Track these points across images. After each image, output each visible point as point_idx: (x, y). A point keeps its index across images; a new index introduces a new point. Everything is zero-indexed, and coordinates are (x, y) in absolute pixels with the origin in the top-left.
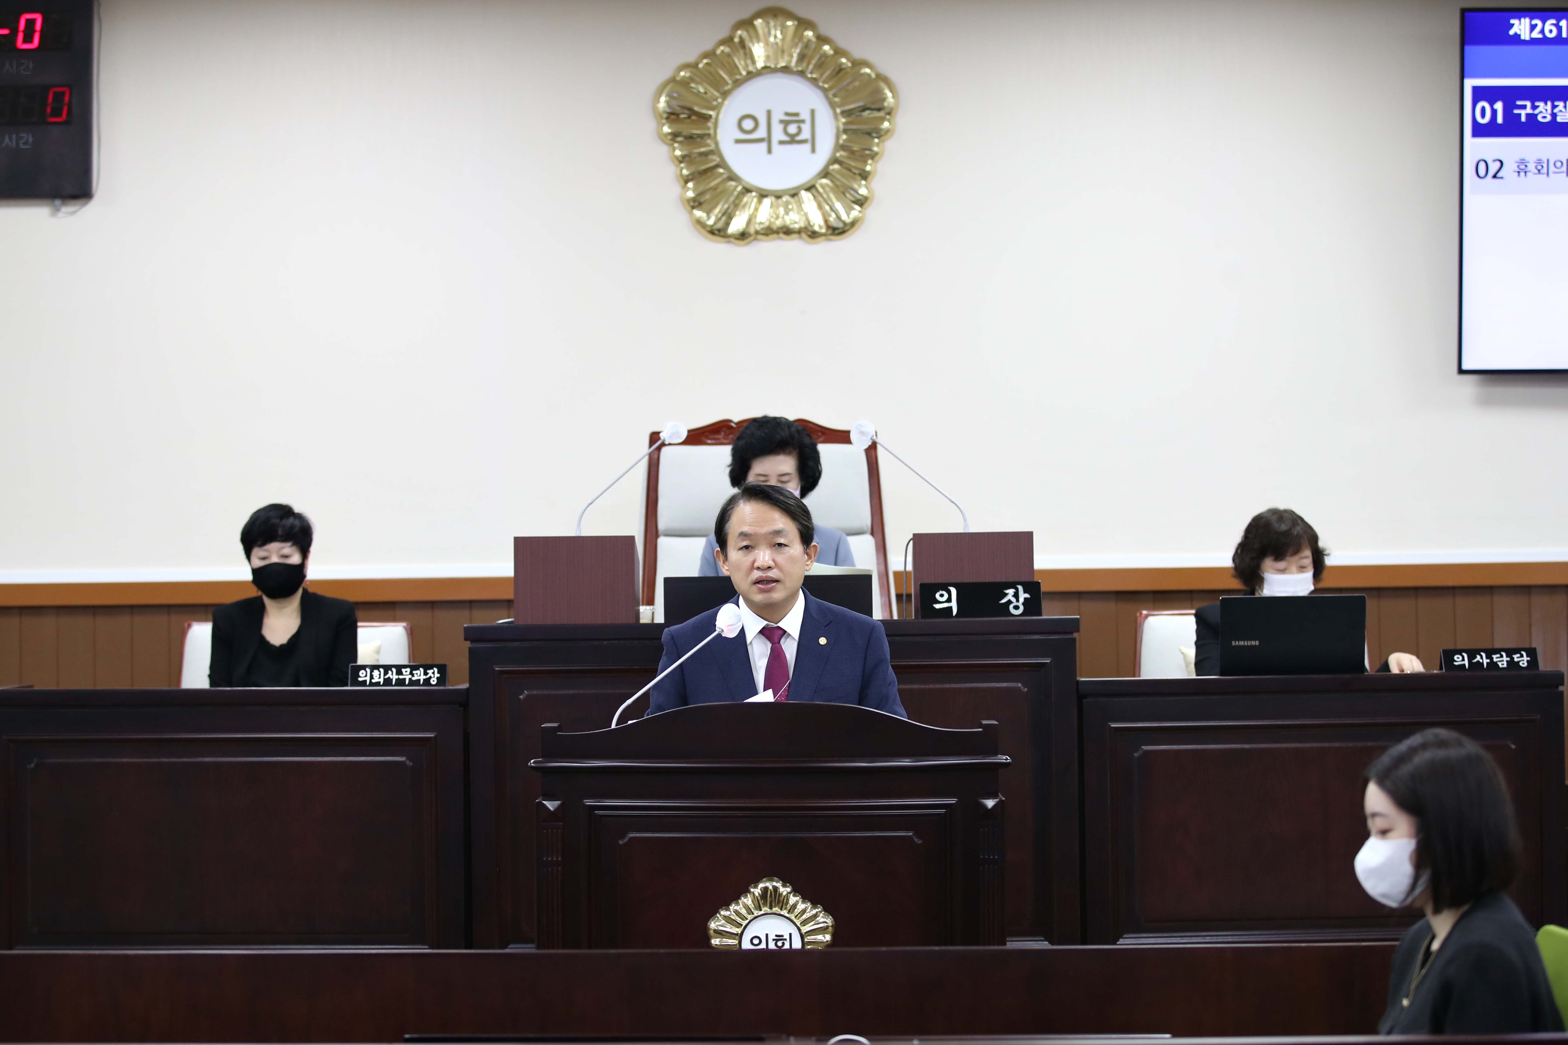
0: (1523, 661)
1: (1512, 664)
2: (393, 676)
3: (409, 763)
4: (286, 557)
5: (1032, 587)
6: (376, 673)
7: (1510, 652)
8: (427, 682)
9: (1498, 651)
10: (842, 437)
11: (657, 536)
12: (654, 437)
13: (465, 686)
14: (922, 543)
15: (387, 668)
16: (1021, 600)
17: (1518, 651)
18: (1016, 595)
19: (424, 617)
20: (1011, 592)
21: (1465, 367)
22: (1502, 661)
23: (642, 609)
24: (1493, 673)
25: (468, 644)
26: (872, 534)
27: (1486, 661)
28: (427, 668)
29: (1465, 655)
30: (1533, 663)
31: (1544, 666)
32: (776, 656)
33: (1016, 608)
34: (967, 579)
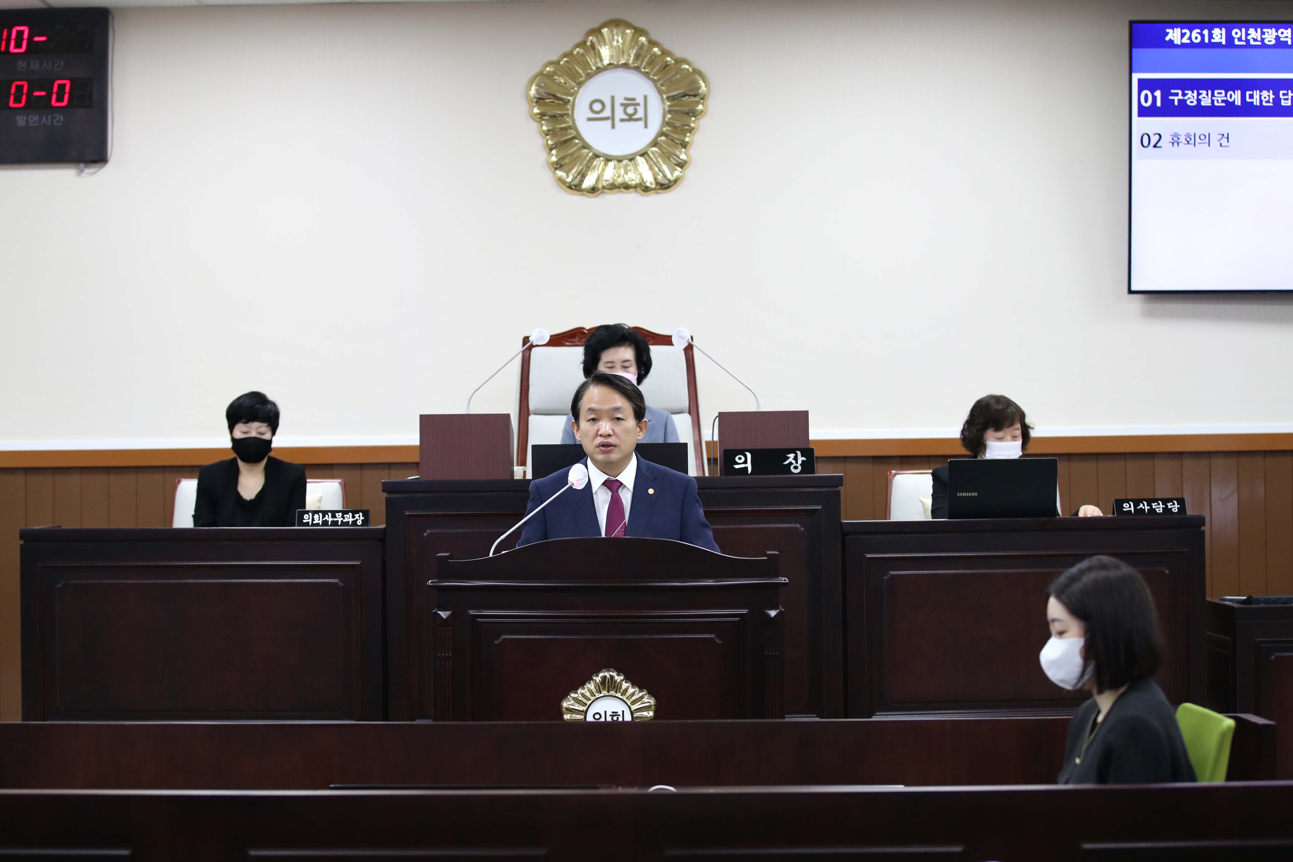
0: (1175, 508)
1: (1166, 509)
2: (329, 518)
3: (341, 584)
4: (262, 434)
5: (808, 452)
6: (316, 516)
7: (1165, 502)
8: (355, 523)
9: (1156, 500)
10: (666, 340)
11: (529, 414)
12: (526, 340)
13: (383, 526)
14: (725, 419)
15: (325, 513)
16: (800, 462)
17: (1171, 500)
18: (796, 459)
19: (354, 474)
20: (792, 456)
21: (1133, 288)
22: (1159, 508)
23: (516, 468)
24: (1151, 517)
25: (385, 495)
26: (690, 413)
27: (1147, 508)
28: (354, 512)
29: (1132, 503)
30: (1182, 509)
31: (1190, 512)
32: (615, 503)
33: (796, 468)
34: (759, 446)
